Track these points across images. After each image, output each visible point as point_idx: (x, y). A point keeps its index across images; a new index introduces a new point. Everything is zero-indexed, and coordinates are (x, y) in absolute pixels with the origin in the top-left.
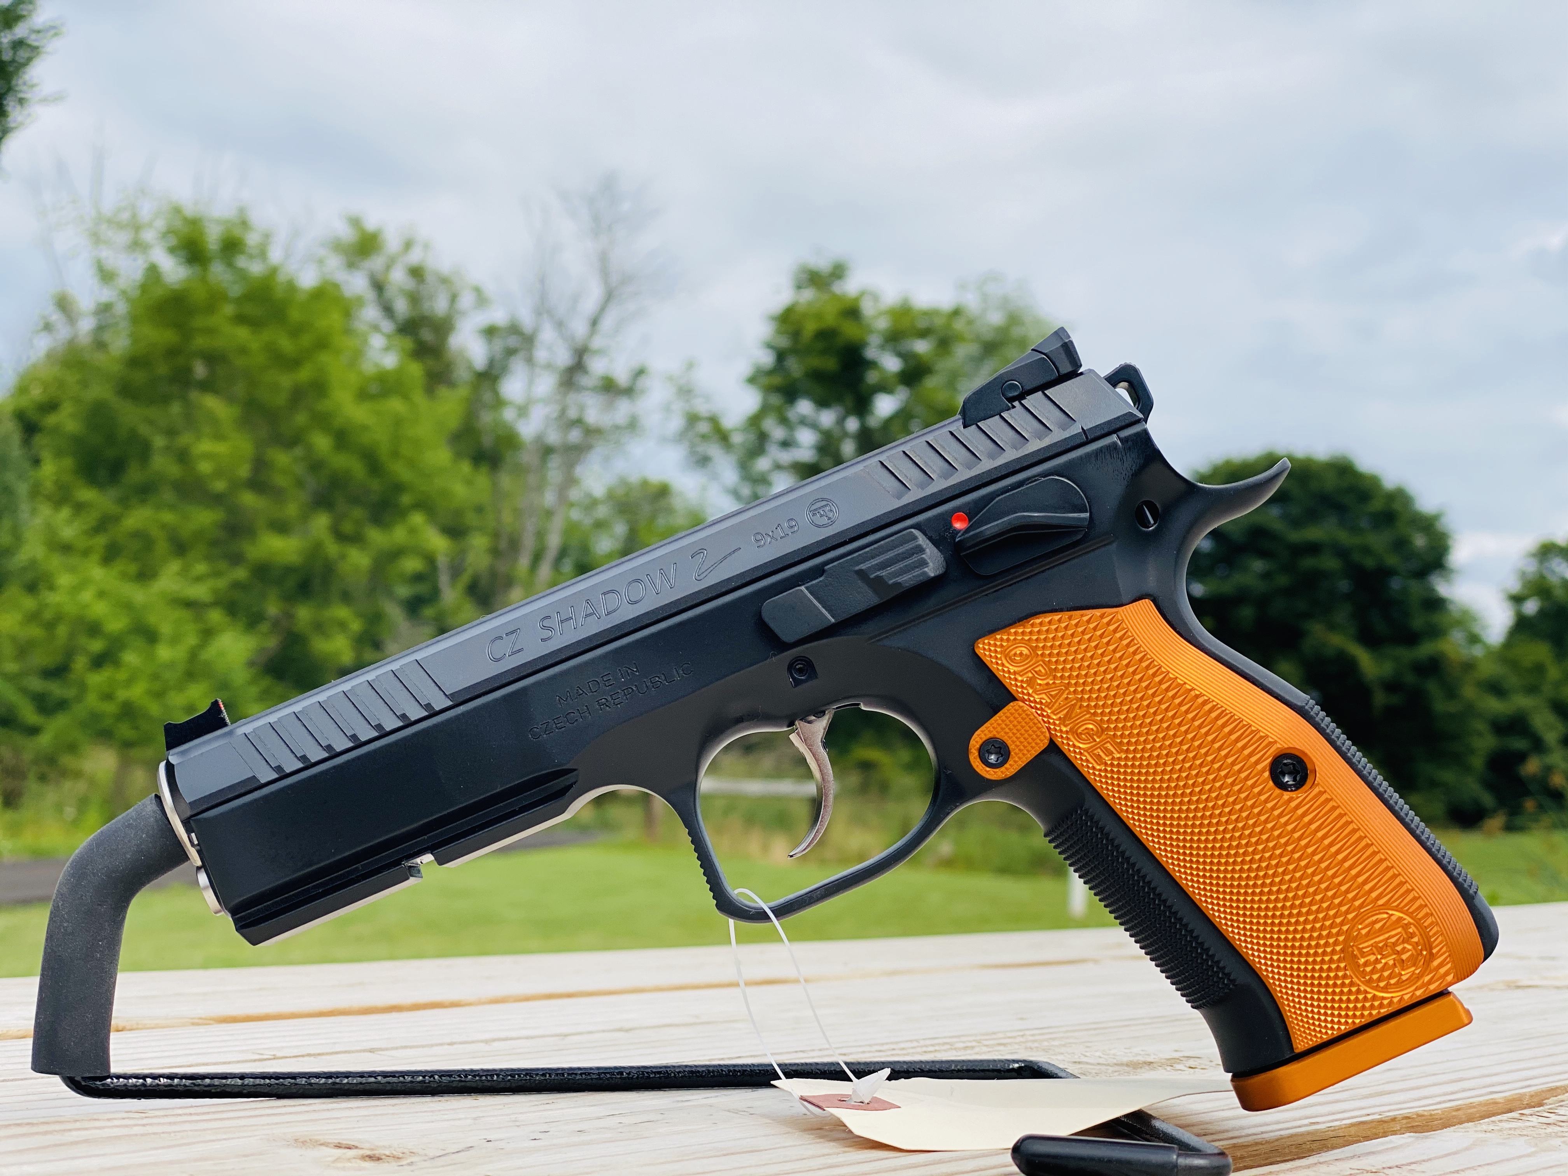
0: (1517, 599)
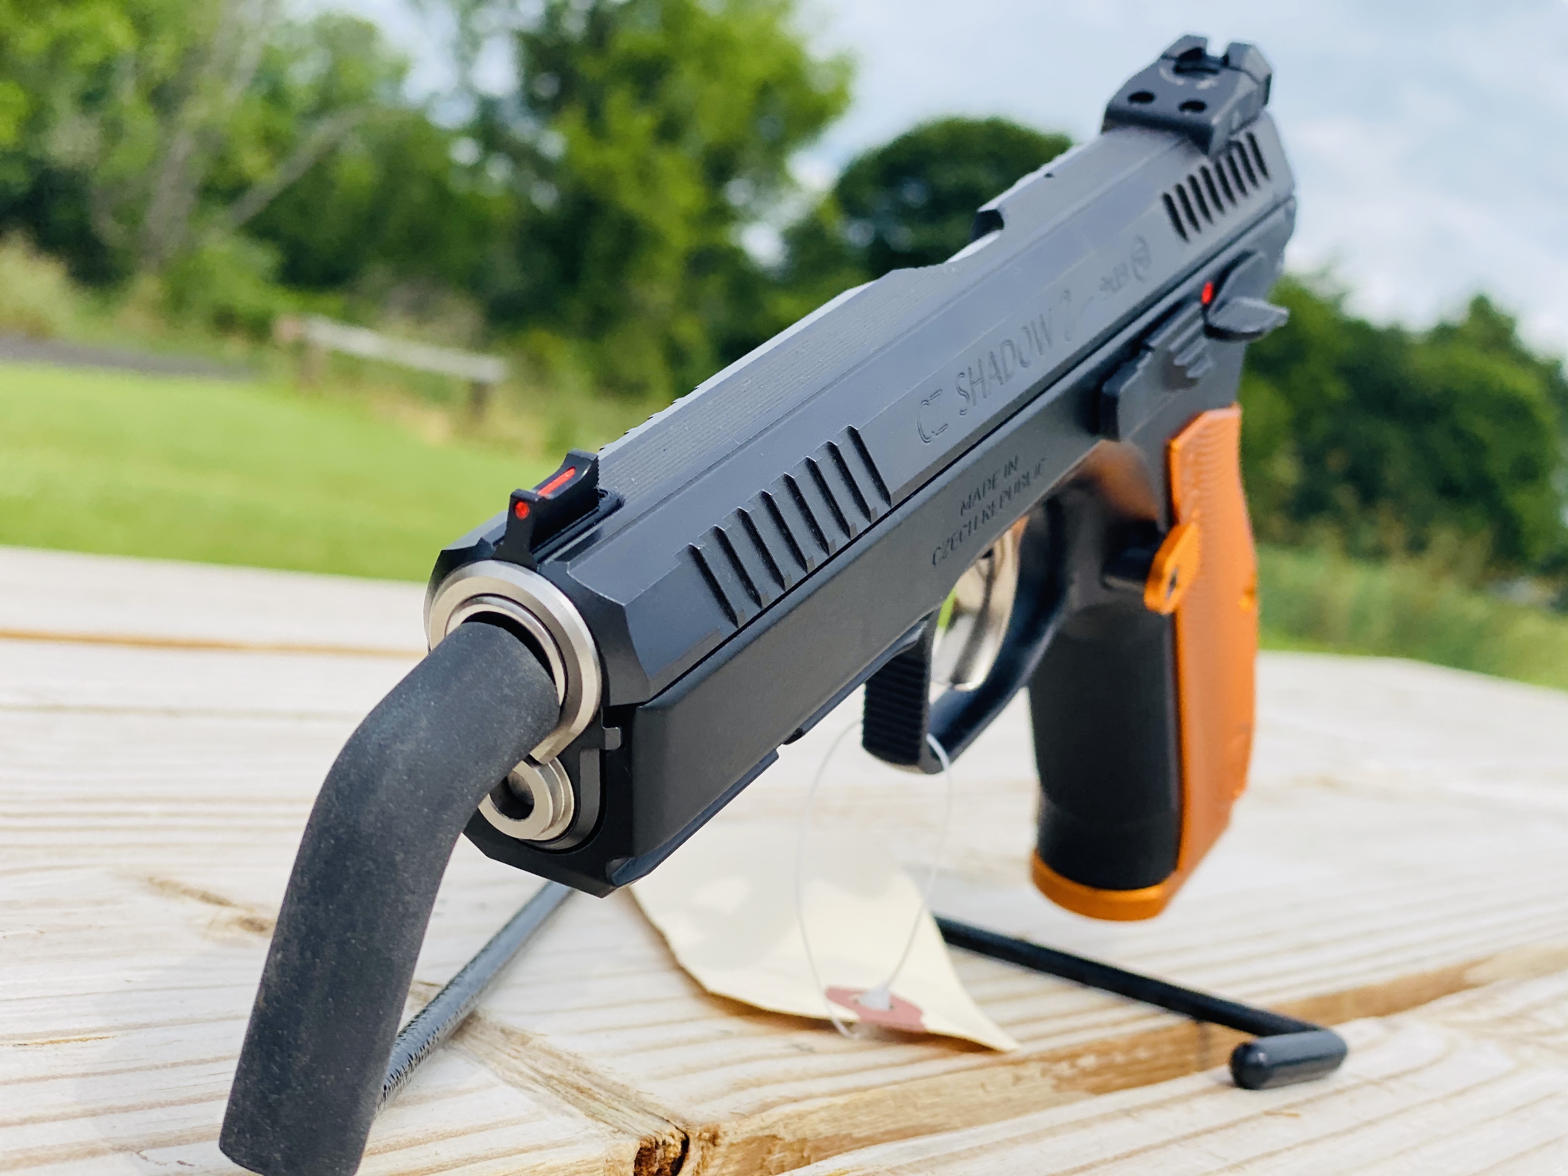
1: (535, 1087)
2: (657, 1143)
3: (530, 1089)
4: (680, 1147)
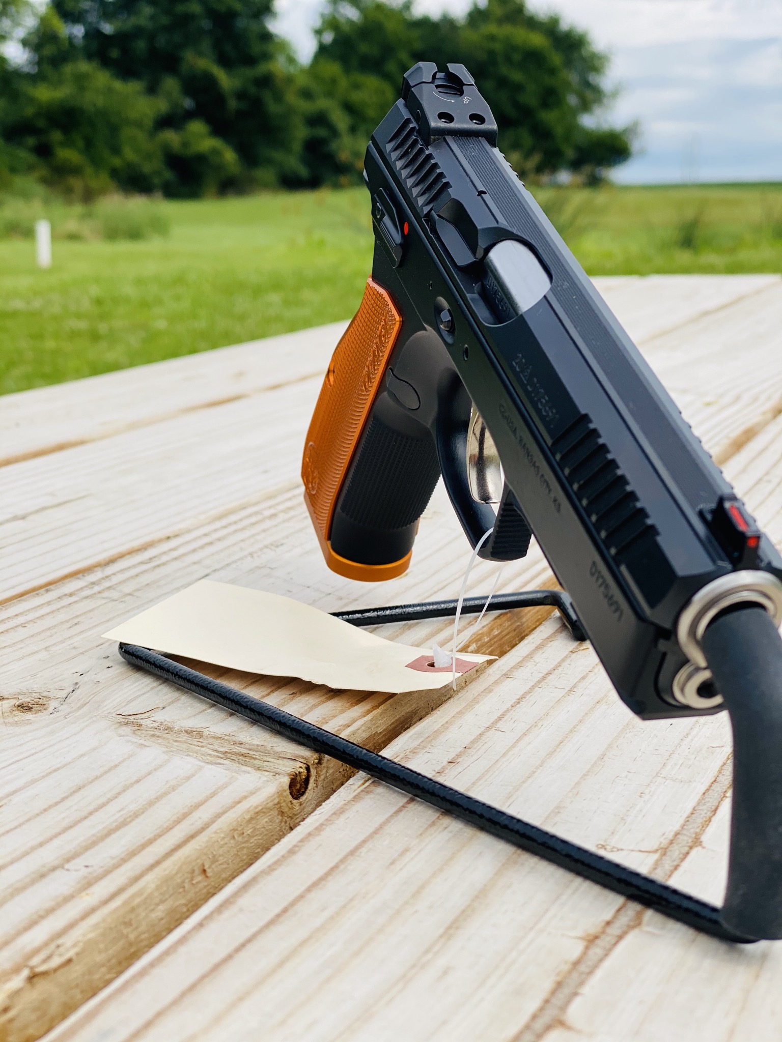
0: (319, 32)
1: (222, 761)
2: (296, 774)
3: (220, 764)
4: (306, 772)
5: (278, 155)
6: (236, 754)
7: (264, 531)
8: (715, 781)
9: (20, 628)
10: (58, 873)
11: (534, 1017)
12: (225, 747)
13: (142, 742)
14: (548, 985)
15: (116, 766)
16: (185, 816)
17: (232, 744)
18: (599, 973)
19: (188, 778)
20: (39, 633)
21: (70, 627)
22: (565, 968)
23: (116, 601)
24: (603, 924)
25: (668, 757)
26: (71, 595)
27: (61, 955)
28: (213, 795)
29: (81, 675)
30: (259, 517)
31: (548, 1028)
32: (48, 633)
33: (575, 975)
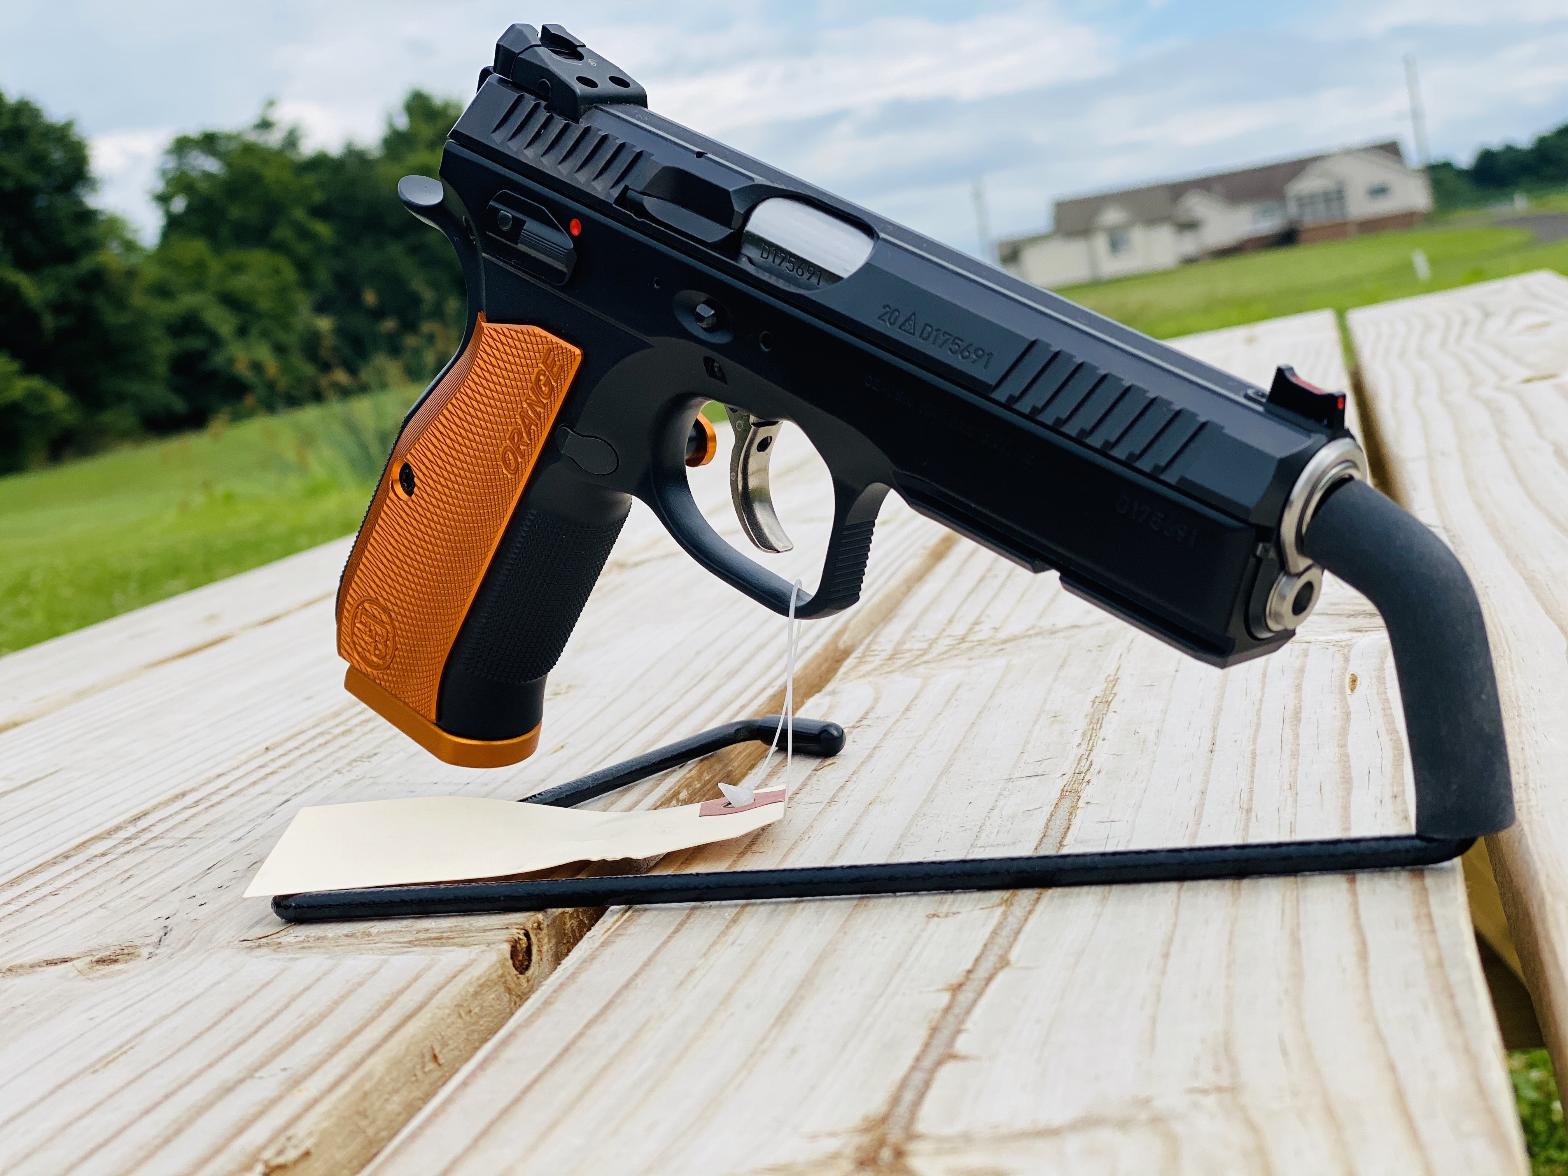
0: (163, 199)
1: (410, 949)
2: (515, 940)
3: (409, 952)
4: (525, 939)
5: (135, 387)
6: (425, 940)
7: (342, 747)
8: (1044, 836)
9: (51, 898)
10: (248, 1084)
11: (918, 1059)
12: (406, 937)
13: (292, 956)
14: (923, 1033)
15: (268, 983)
16: (389, 1003)
17: (415, 932)
18: (978, 1012)
19: (374, 972)
20: (83, 895)
21: (122, 882)
22: (937, 1016)
23: (173, 846)
24: (964, 973)
25: (979, 830)
26: (103, 855)
27: (295, 1147)
28: (417, 978)
29: (167, 919)
30: (328, 737)
31: (939, 1063)
32: (95, 893)
33: (950, 1018)
